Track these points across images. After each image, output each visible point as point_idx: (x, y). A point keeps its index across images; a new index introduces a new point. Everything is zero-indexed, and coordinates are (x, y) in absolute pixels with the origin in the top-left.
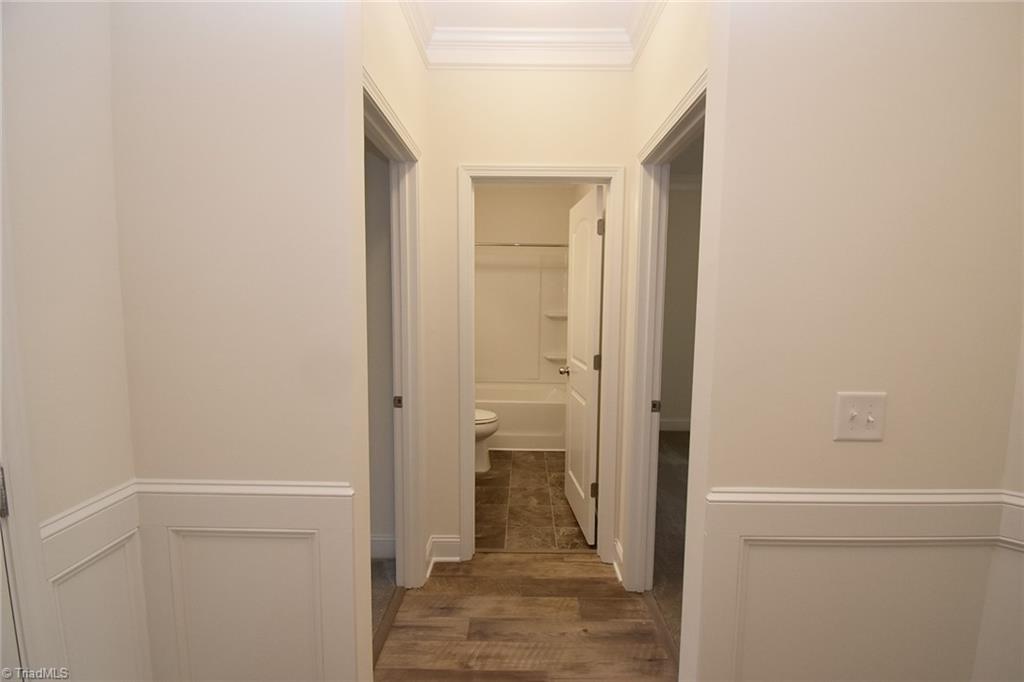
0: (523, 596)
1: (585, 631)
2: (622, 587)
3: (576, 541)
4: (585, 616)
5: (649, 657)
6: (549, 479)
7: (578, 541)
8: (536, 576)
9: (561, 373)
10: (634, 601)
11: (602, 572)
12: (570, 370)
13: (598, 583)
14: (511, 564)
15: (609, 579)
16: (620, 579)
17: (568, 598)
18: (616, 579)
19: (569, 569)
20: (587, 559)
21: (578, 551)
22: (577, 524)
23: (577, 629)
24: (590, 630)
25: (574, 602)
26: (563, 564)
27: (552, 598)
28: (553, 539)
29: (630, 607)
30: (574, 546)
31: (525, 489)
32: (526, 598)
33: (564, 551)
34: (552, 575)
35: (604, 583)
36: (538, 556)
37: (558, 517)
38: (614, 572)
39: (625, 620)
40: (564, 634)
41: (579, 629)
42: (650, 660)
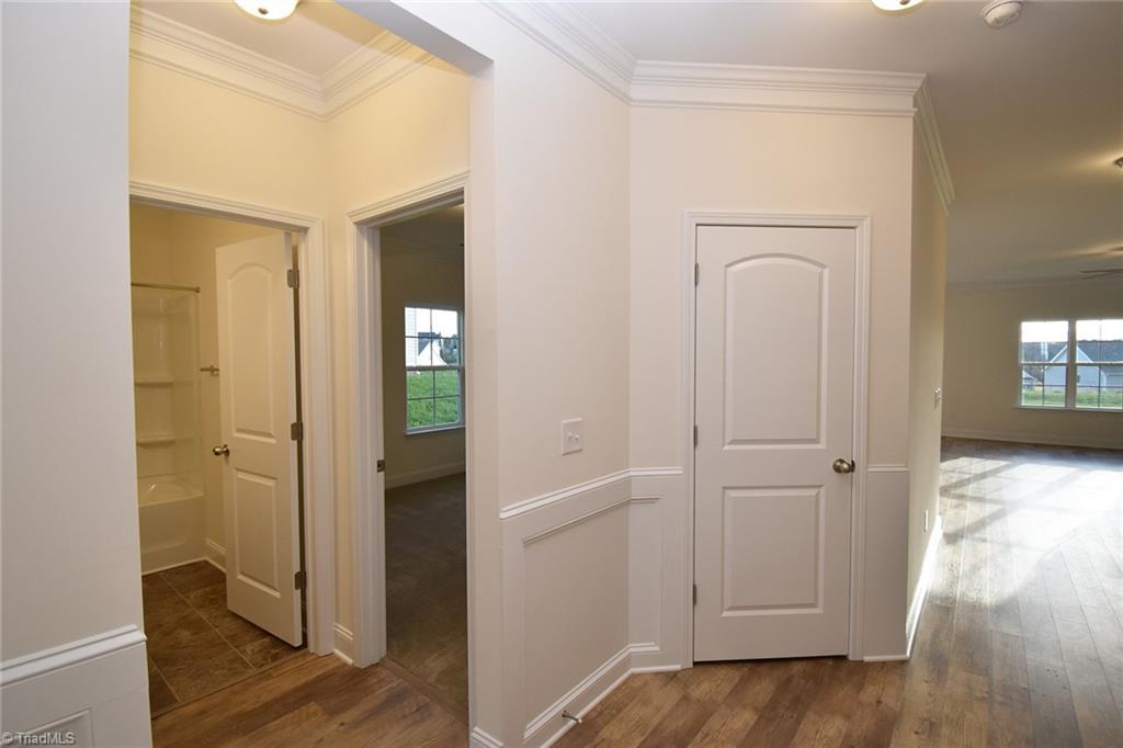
0: (245, 735)
1: (342, 724)
2: (356, 668)
3: (274, 651)
4: (332, 713)
5: (415, 709)
6: (188, 602)
7: (278, 651)
8: (248, 707)
9: (217, 454)
10: (374, 673)
11: (325, 665)
12: (229, 448)
13: (329, 676)
14: (202, 712)
15: (337, 667)
16: (350, 661)
17: (303, 708)
18: (345, 664)
19: (287, 679)
20: (301, 662)
21: (283, 660)
22: (266, 634)
23: (334, 726)
24: (346, 721)
25: (313, 706)
26: (275, 680)
27: (283, 718)
28: (244, 663)
29: (375, 680)
30: (275, 658)
31: (161, 626)
32: (250, 735)
33: (264, 669)
34: (267, 697)
35: (335, 674)
36: (236, 687)
37: (232, 638)
38: (339, 659)
39: (377, 693)
40: (321, 740)
41: (335, 726)
42: (417, 710)
